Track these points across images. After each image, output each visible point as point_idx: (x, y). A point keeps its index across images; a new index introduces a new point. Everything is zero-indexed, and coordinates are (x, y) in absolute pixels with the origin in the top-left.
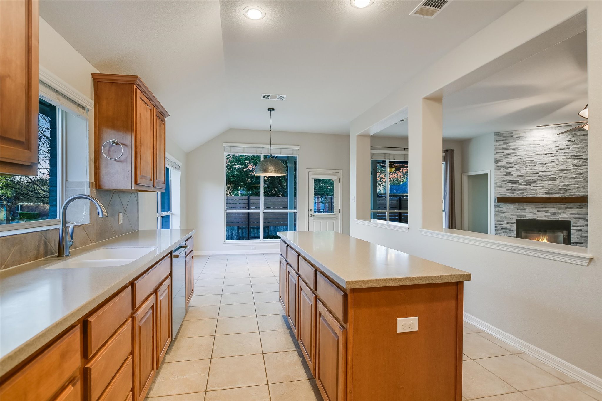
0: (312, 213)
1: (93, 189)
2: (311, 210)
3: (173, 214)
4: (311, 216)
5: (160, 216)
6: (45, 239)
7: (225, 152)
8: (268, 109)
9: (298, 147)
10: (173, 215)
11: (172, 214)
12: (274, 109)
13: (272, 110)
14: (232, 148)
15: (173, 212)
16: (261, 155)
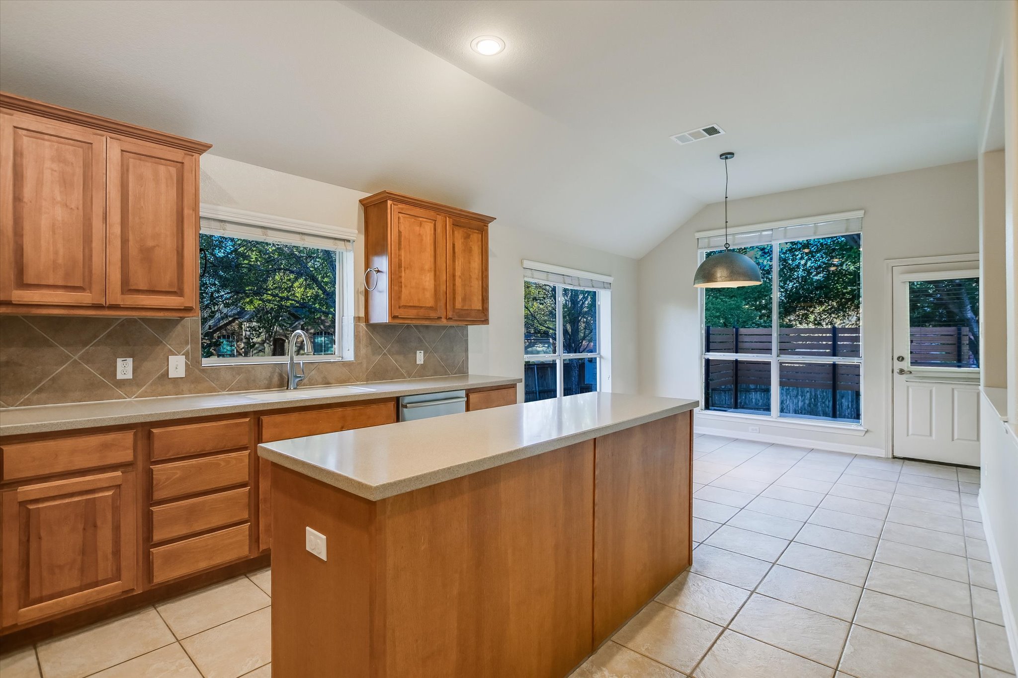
0: (906, 365)
1: (362, 324)
2: (901, 359)
3: (603, 358)
4: (902, 372)
5: (560, 360)
6: (280, 371)
7: (698, 248)
8: (721, 156)
9: (860, 214)
10: (602, 360)
11: (601, 357)
12: (732, 154)
13: (728, 156)
14: (712, 239)
15: (602, 353)
16: (773, 243)
